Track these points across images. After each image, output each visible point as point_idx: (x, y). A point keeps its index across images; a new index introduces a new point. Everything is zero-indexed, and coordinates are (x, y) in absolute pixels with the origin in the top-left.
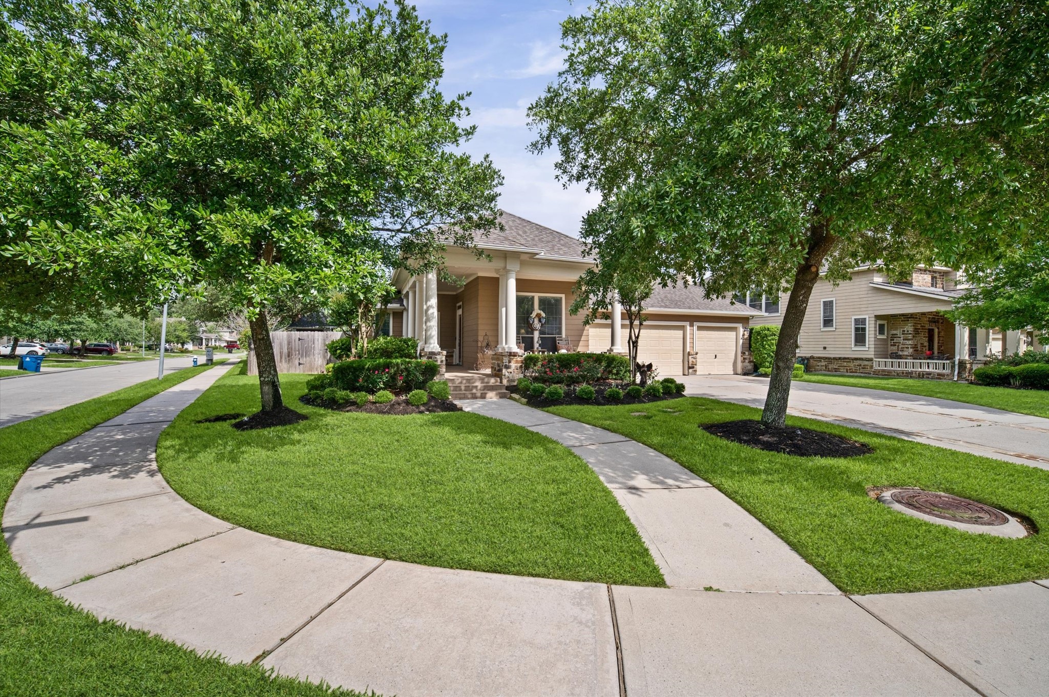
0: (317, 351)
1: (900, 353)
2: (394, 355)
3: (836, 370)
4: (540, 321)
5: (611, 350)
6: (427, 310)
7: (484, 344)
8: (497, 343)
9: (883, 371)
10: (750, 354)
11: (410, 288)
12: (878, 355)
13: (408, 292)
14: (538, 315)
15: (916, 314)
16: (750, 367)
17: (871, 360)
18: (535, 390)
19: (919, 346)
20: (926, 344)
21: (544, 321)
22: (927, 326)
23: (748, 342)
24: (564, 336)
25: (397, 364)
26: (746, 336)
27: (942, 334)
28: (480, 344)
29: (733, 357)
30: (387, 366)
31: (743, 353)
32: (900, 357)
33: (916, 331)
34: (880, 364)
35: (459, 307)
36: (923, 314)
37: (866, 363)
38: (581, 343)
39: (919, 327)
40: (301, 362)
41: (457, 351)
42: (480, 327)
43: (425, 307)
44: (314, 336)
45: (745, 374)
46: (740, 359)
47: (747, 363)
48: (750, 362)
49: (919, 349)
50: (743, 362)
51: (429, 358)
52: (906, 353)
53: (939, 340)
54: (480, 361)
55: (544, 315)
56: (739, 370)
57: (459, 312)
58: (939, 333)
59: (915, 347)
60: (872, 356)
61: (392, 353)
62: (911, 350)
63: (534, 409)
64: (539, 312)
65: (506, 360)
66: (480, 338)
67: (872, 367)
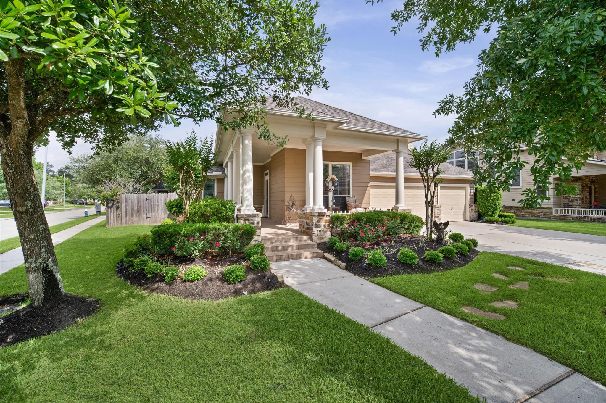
0: (160, 208)
1: (571, 204)
2: (212, 218)
3: (523, 215)
4: (333, 184)
5: (396, 207)
6: (243, 175)
7: (291, 203)
8: (304, 203)
9: (561, 216)
10: (475, 207)
11: (229, 159)
12: (555, 205)
13: (227, 162)
14: (332, 180)
15: (582, 177)
16: (475, 215)
17: (551, 208)
18: (355, 255)
19: (584, 199)
20: (588, 197)
21: (336, 184)
22: (589, 185)
23: (473, 197)
24: (351, 195)
25: (215, 228)
26: (472, 194)
27: (597, 190)
28: (286, 204)
29: (463, 209)
30: (203, 232)
31: (471, 206)
32: (571, 207)
33: (583, 189)
34: (558, 211)
35: (267, 174)
36: (587, 176)
37: (547, 211)
38: (364, 201)
39: (584, 185)
40: (148, 216)
41: (265, 206)
42: (287, 189)
43: (241, 172)
44: (157, 197)
45: (472, 221)
46: (468, 210)
47: (473, 213)
48: (475, 212)
49: (584, 200)
50: (471, 212)
51: (245, 220)
52: (575, 204)
53: (595, 194)
54: (287, 217)
55: (336, 179)
56: (468, 218)
57: (267, 178)
58: (595, 189)
59: (582, 199)
60: (552, 206)
61: (210, 216)
62: (579, 202)
63: (357, 277)
64: (333, 176)
65: (315, 220)
66: (287, 199)
67: (551, 213)
